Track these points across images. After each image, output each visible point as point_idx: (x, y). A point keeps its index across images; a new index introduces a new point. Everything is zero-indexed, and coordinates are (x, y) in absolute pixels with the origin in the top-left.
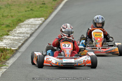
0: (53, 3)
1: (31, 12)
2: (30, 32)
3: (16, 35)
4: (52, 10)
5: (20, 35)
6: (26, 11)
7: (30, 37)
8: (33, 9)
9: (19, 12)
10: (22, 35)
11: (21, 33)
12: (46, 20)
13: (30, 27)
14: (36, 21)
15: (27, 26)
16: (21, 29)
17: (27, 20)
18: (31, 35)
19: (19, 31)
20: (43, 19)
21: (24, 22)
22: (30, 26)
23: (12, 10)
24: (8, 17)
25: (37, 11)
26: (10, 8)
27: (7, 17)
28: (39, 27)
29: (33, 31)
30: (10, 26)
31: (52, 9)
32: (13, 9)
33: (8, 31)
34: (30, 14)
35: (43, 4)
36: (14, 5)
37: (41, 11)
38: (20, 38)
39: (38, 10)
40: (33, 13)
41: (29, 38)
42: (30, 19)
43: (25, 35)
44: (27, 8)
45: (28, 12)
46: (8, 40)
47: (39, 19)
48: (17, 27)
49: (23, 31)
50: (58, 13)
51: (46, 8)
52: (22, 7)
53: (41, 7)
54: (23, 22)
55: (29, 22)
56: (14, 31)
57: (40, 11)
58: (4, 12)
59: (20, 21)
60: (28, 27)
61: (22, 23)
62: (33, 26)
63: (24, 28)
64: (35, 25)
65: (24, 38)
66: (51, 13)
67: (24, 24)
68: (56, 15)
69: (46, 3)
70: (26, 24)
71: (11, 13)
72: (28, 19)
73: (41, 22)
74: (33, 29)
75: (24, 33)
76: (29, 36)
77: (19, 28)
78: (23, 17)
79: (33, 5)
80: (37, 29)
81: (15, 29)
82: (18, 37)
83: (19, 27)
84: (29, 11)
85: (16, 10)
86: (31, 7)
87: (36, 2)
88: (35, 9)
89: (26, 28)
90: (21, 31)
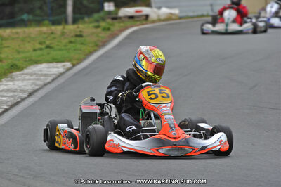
0: (100, 35)
1: (45, 51)
2: (30, 88)
4: (95, 48)
5: (5, 94)
6: (35, 50)
7: (26, 98)
8: (51, 45)
9: (19, 52)
10: (11, 94)
11: (8, 90)
12: (74, 65)
13: (34, 79)
14: (53, 67)
15: (28, 77)
16: (11, 83)
17: (31, 67)
18: (30, 95)
19: (5, 87)
20: (68, 65)
21: (25, 70)
22: (34, 77)
23: (5, 47)
25: (60, 50)
26: (2, 45)
28: (54, 80)
29: (37, 87)
31: (97, 45)
32: (8, 47)
34: (43, 55)
35: (77, 36)
36: (13, 39)
37: (69, 49)
38: (4, 99)
39: (63, 48)
40: (48, 54)
41: (23, 100)
42: (40, 65)
43: (15, 94)
44: (41, 43)
45: (39, 52)
47: (60, 65)
48: (3, 80)
49: (16, 87)
50: (106, 53)
51: (82, 44)
52: (29, 42)
53: (71, 42)
54: (22, 70)
55: (35, 69)
57: (66, 49)
59: (15, 67)
60: (29, 79)
61: (18, 73)
62: (42, 78)
63: (18, 80)
64: (45, 75)
65: (12, 99)
66: (91, 53)
67: (23, 74)
68: (102, 56)
69: (84, 34)
70: (27, 74)
72: (36, 65)
73: (61, 70)
74: (40, 83)
75: (16, 89)
76: (25, 95)
77: (7, 81)
78: (26, 61)
79: (54, 38)
80: (49, 83)
83: (9, 79)
84: (41, 49)
85: (13, 49)
86: (48, 43)
87: (63, 34)
88: (58, 45)
89: (23, 80)
90: (9, 87)
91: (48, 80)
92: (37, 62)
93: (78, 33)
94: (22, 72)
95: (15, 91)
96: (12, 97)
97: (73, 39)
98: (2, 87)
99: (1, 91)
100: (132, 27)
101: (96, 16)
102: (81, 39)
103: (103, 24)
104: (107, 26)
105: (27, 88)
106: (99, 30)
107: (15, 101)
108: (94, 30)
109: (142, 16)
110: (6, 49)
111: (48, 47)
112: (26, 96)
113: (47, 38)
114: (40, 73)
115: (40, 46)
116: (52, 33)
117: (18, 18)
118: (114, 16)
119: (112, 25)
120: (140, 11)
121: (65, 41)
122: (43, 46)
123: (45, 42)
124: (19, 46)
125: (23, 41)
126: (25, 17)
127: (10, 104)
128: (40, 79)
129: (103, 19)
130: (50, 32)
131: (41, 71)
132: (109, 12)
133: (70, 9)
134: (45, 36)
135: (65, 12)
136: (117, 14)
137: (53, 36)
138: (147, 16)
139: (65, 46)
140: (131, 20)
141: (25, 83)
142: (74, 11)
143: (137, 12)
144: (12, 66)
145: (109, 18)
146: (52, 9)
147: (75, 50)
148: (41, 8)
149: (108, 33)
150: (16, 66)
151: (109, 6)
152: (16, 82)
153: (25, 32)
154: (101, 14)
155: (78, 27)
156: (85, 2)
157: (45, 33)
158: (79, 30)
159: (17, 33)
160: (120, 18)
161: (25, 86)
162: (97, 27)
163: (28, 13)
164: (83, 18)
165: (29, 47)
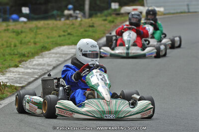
0: (107, 26)
1: (67, 37)
2: (54, 63)
3: (31, 67)
4: (103, 35)
5: (37, 67)
6: (59, 36)
8: (72, 33)
9: (48, 38)
10: (41, 67)
11: (39, 65)
13: (58, 57)
14: (72, 49)
15: (53, 55)
16: (41, 60)
17: (56, 48)
18: (54, 68)
19: (37, 62)
21: (52, 50)
22: (58, 55)
23: (39, 34)
24: (29, 43)
25: (78, 36)
26: (36, 32)
27: (27, 43)
29: (60, 63)
30: (26, 55)
31: (104, 33)
32: (41, 34)
33: (20, 62)
34: (65, 40)
35: (90, 26)
36: (45, 28)
37: (84, 36)
38: (36, 71)
39: (80, 35)
40: (69, 39)
41: (49, 71)
42: (62, 47)
43: (44, 67)
44: (64, 32)
45: (62, 38)
46: (15, 73)
48: (36, 57)
49: (44, 62)
51: (93, 32)
52: (56, 30)
53: (86, 31)
54: (50, 50)
55: (59, 50)
56: (30, 62)
58: (25, 37)
59: (45, 49)
60: (54, 57)
61: (47, 52)
62: (63, 56)
63: (47, 58)
64: (66, 54)
65: (41, 71)
69: (95, 25)
70: (53, 53)
71: (35, 38)
72: (59, 47)
74: (62, 59)
75: (45, 64)
77: (39, 58)
78: (52, 44)
79: (74, 28)
81: (32, 60)
82: (32, 70)
83: (40, 56)
84: (64, 36)
85: (44, 35)
86: (69, 31)
87: (80, 25)
88: (76, 33)
89: (50, 58)
90: (40, 62)
91: (68, 58)
92: (61, 45)
93: (91, 25)
94: (49, 52)
95: (44, 65)
96: (41, 69)
97: (87, 29)
98: (35, 63)
99: (34, 65)
101: (106, 12)
102: (93, 28)
103: (110, 18)
104: (112, 20)
105: (52, 63)
106: (106, 22)
107: (43, 72)
108: (103, 22)
110: (40, 36)
111: (69, 34)
112: (51, 69)
113: (69, 27)
114: (62, 52)
115: (64, 34)
116: (73, 24)
117: (50, 14)
118: (118, 12)
119: (116, 19)
120: (136, 9)
121: (82, 30)
123: (67, 31)
124: (49, 33)
125: (52, 29)
126: (55, 12)
127: (39, 74)
128: (62, 57)
129: (110, 15)
130: (71, 23)
131: (63, 51)
132: (115, 10)
133: (87, 7)
134: (67, 26)
136: (120, 11)
137: (73, 26)
139: (81, 33)
141: (51, 59)
142: (90, 9)
143: (134, 10)
144: (43, 47)
145: (114, 14)
149: (112, 25)
150: (46, 47)
151: (115, 5)
152: (45, 59)
153: (53, 23)
154: (109, 11)
155: (92, 20)
156: (98, 3)
157: (67, 24)
158: (91, 22)
159: (48, 24)
160: (122, 14)
161: (51, 61)
162: (105, 20)
163: (58, 10)
164: (96, 14)
165: (55, 34)
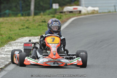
1: (26, 30)
3: (4, 53)
6: (20, 29)
8: (29, 27)
9: (10, 31)
15: (19, 44)
16: (11, 47)
17: (20, 39)
19: (8, 50)
21: (16, 40)
23: (2, 27)
25: (34, 29)
32: (4, 27)
34: (25, 32)
36: (6, 23)
37: (40, 29)
39: (36, 28)
40: (28, 31)
42: (24, 38)
44: (22, 26)
45: (22, 31)
47: (36, 38)
52: (15, 25)
53: (40, 25)
55: (22, 40)
56: (2, 49)
57: (38, 29)
60: (20, 46)
61: (13, 42)
63: (14, 46)
67: (16, 42)
69: (46, 21)
70: (18, 42)
72: (22, 38)
77: (8, 46)
78: (16, 35)
79: (30, 23)
81: (3, 48)
82: (6, 55)
84: (23, 29)
85: (7, 29)
86: (26, 25)
87: (34, 20)
88: (32, 27)
93: (44, 20)
94: (15, 41)
97: (41, 24)
98: (6, 50)
99: (6, 52)
100: (73, 17)
102: (45, 23)
109: (77, 11)
110: (3, 29)
111: (27, 28)
113: (25, 23)
115: (23, 27)
116: (28, 20)
120: (76, 9)
121: (37, 25)
122: (24, 27)
123: (25, 25)
130: (26, 19)
131: (26, 41)
133: (32, 7)
135: (30, 9)
136: (63, 10)
137: (28, 22)
138: (80, 12)
140: (71, 13)
143: (74, 9)
146: (22, 7)
147: (43, 29)
148: (16, 7)
150: (12, 38)
151: (56, 6)
153: (11, 19)
155: (42, 17)
156: (41, 3)
157: (23, 20)
159: (7, 20)
160: (65, 12)
163: (9, 9)
165: (16, 28)
